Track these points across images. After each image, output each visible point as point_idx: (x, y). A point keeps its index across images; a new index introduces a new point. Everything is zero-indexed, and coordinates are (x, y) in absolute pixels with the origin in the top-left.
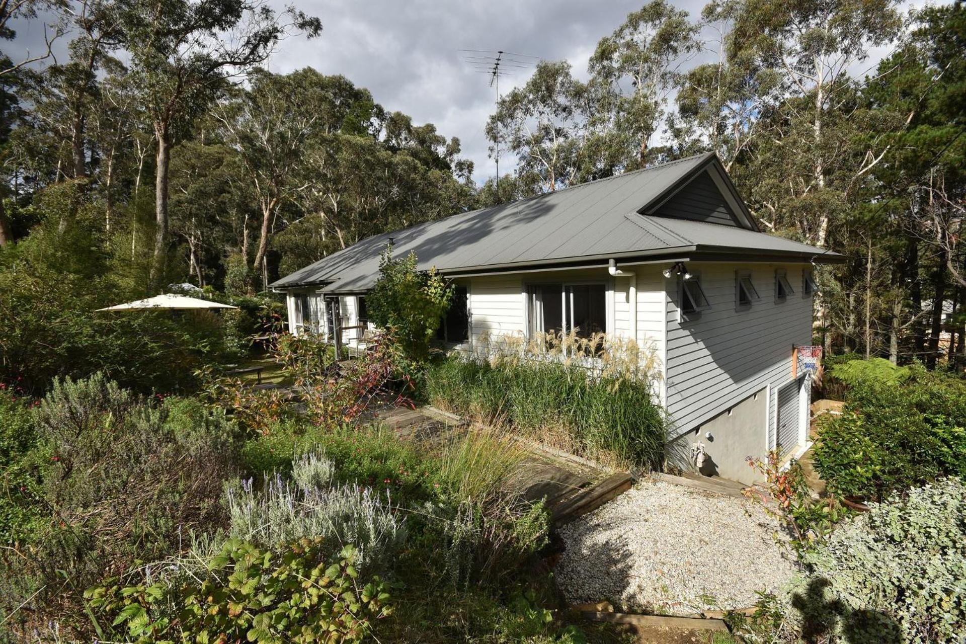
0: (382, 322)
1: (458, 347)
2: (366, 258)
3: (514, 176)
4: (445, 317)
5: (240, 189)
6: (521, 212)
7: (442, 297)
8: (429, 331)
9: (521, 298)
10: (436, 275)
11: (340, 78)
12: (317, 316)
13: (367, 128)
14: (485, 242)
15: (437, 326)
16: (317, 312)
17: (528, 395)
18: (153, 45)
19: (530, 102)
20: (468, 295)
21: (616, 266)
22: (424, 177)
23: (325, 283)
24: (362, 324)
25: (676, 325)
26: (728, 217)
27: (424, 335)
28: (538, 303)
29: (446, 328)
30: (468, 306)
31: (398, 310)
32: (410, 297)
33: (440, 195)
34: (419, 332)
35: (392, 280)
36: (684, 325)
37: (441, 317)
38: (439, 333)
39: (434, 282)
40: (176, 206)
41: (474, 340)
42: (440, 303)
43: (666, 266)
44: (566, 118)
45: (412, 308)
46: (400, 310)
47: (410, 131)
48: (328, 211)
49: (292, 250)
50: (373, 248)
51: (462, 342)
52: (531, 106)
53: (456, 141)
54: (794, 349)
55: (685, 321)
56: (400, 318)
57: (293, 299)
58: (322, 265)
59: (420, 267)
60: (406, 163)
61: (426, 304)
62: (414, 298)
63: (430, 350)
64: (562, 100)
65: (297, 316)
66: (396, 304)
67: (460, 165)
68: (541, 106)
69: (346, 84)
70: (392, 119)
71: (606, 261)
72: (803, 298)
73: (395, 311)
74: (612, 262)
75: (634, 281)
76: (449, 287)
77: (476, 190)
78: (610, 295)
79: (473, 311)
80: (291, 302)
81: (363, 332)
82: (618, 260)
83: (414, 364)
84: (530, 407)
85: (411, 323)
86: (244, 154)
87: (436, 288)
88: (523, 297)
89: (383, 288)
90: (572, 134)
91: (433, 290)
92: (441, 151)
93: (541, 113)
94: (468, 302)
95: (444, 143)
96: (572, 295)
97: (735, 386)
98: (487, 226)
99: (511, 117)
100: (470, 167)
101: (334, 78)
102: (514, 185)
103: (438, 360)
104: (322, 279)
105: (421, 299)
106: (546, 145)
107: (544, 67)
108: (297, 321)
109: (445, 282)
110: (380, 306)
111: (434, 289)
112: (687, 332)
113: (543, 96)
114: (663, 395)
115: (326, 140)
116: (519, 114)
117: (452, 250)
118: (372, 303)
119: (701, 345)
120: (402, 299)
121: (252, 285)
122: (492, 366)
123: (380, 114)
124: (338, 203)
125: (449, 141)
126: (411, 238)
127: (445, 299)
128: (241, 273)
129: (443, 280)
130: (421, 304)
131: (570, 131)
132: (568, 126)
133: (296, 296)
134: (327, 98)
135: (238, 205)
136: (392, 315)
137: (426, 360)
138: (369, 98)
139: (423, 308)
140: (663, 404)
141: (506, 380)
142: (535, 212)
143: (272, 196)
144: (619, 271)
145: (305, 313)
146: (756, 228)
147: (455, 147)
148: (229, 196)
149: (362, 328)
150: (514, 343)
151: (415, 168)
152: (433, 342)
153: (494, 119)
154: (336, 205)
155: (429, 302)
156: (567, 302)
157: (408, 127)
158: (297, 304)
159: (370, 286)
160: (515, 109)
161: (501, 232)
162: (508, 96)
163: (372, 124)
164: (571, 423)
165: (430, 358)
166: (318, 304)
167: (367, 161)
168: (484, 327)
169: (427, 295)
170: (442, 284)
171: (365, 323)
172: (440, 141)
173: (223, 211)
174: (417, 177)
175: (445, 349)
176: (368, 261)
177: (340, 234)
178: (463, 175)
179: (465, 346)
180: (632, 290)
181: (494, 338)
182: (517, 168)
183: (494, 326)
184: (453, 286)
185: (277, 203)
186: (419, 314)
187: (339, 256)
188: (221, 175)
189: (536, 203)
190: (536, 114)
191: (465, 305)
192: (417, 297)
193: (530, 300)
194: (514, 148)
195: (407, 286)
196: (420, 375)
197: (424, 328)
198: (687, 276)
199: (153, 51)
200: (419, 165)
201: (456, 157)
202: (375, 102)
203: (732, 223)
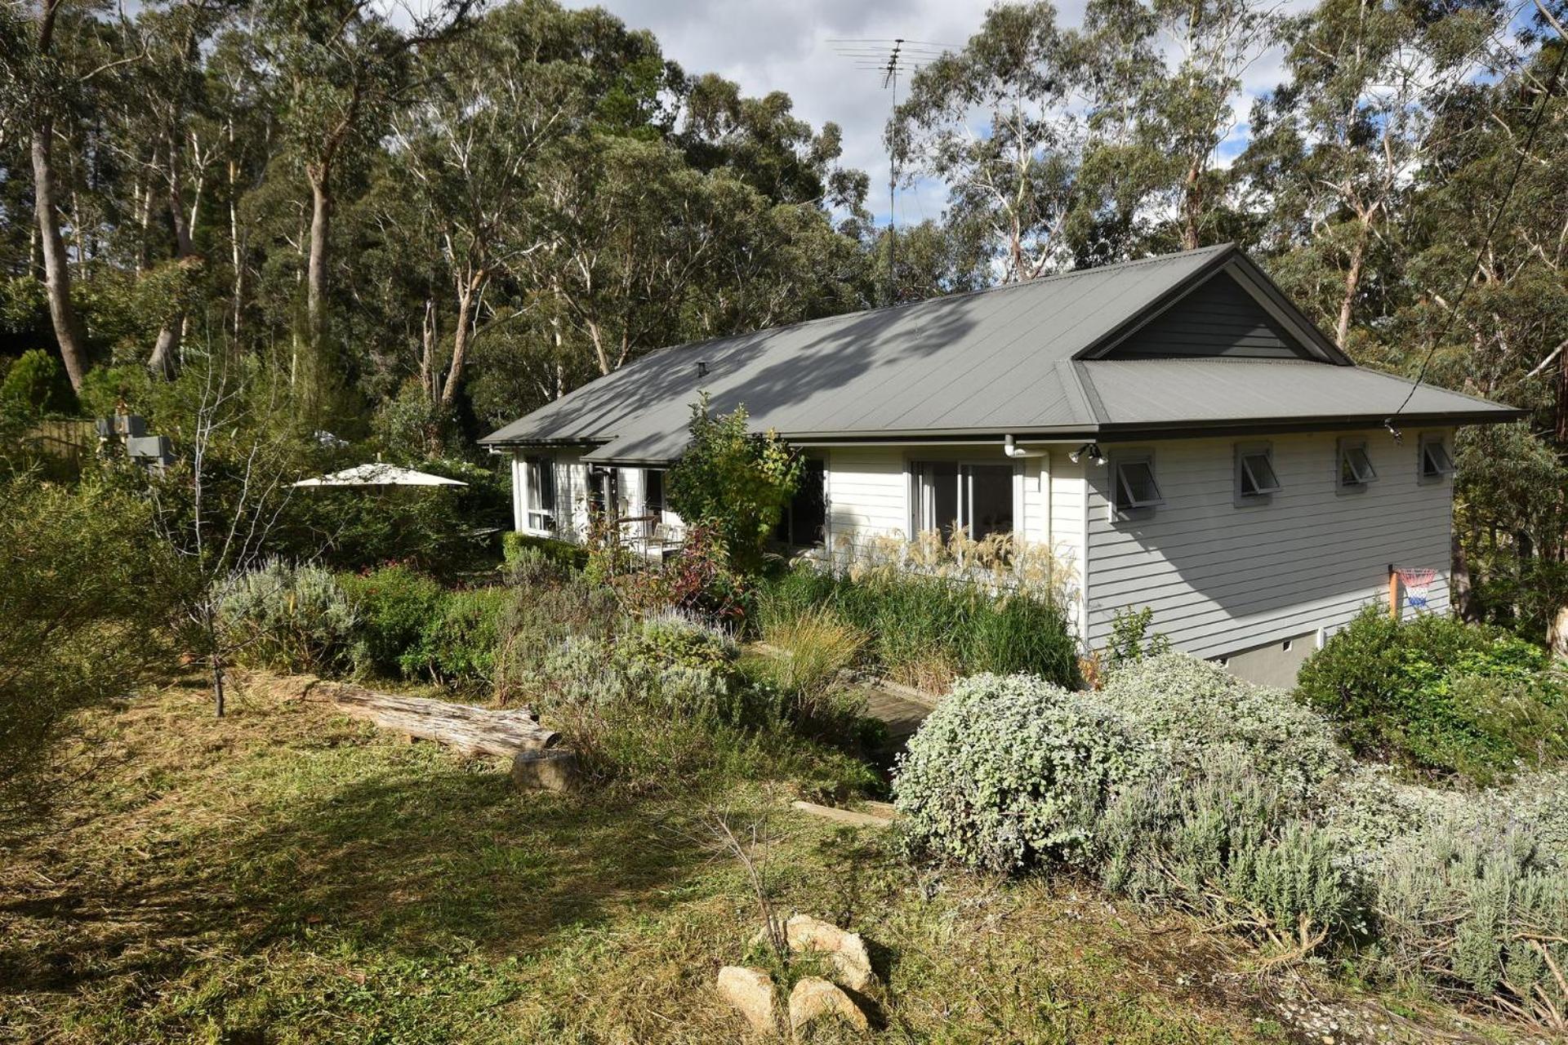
0: (690, 512)
1: (808, 554)
2: (660, 398)
3: (940, 224)
4: (788, 505)
5: (402, 241)
6: (921, 330)
7: (785, 474)
8: (764, 528)
9: (901, 481)
10: (776, 441)
11: (598, 12)
12: (568, 497)
13: (647, 115)
14: (857, 384)
15: (776, 520)
16: (569, 491)
17: (899, 620)
18: (303, 27)
19: (976, 75)
20: (825, 473)
21: (1014, 443)
22: (763, 219)
23: (591, 444)
24: (651, 513)
25: (1107, 524)
26: (1279, 343)
27: (757, 534)
28: (927, 488)
29: (790, 524)
30: (826, 490)
31: (717, 494)
32: (736, 474)
33: (795, 259)
34: (749, 527)
35: (709, 448)
36: (1119, 526)
37: (782, 506)
38: (780, 532)
39: (772, 452)
40: (282, 274)
41: (831, 541)
42: (781, 484)
43: (1071, 448)
44: (1051, 103)
45: (738, 492)
46: (720, 494)
47: (735, 113)
48: (572, 285)
49: (501, 364)
50: (668, 378)
51: (815, 547)
52: (977, 84)
53: (833, 132)
54: (1391, 571)
55: (1122, 521)
56: (720, 508)
57: (523, 466)
58: (577, 404)
59: (754, 426)
60: (729, 192)
61: (759, 486)
62: (742, 476)
63: (765, 555)
64: (1042, 69)
65: (531, 496)
66: (715, 484)
67: (840, 180)
68: (998, 83)
69: (610, 24)
70: (700, 90)
71: (1002, 437)
72: (1419, 485)
73: (713, 496)
74: (1008, 438)
75: (1046, 463)
76: (796, 459)
77: (871, 231)
78: (1017, 480)
79: (832, 498)
80: (520, 472)
81: (654, 526)
82: (1016, 437)
83: (740, 578)
84: (901, 638)
85: (736, 514)
86: (428, 191)
87: (775, 461)
88: (903, 479)
89: (695, 459)
90: (1062, 132)
91: (771, 465)
92: (802, 150)
93: (1000, 95)
94: (825, 482)
95: (808, 136)
96: (970, 478)
97: (1234, 623)
98: (864, 353)
99: (938, 105)
100: (861, 185)
101: (586, 14)
102: (939, 246)
103: (777, 572)
104: (584, 434)
105: (753, 479)
106: (1011, 154)
107: (1003, 15)
108: (531, 506)
109: (789, 454)
110: (690, 487)
111: (772, 463)
112: (1129, 537)
113: (1003, 62)
114: (1082, 622)
115: (575, 152)
116: (954, 100)
117: (803, 397)
118: (677, 481)
119: (1158, 555)
120: (724, 478)
121: (438, 435)
122: (854, 579)
123: (676, 79)
124: (592, 272)
125: (818, 131)
126: (735, 362)
127: (788, 478)
128: (421, 413)
129: (787, 450)
130: (751, 486)
131: (1060, 129)
132: (1053, 118)
133: (530, 460)
134: (579, 78)
135: (396, 271)
136: (709, 502)
137: (758, 573)
138: (654, 53)
139: (755, 493)
140: (1083, 635)
141: (870, 599)
142: (942, 335)
143: (476, 267)
144: (1020, 451)
145: (547, 492)
146: (1337, 358)
147: (830, 145)
148: (378, 252)
149: (652, 518)
150: (891, 548)
151: (745, 204)
152: (769, 546)
153: (903, 113)
154: (587, 276)
155: (764, 484)
156: (965, 488)
157: (733, 105)
158: (530, 474)
159: (673, 453)
160: (946, 91)
161: (885, 369)
162: (929, 68)
163: (659, 106)
164: (952, 657)
165: (764, 569)
166: (573, 477)
167: (652, 193)
168: (847, 522)
169: (762, 471)
170: (785, 456)
171: (657, 511)
172: (800, 132)
173: (364, 280)
174: (751, 220)
175: (788, 557)
176: (663, 404)
177: (595, 333)
178: (845, 200)
179: (818, 552)
180: (1045, 475)
181: (861, 541)
182: (947, 207)
183: (863, 521)
184: (803, 458)
185: (483, 279)
186: (750, 501)
187: (607, 387)
188: (365, 213)
189: (951, 313)
190: (989, 99)
191: (821, 488)
192: (747, 474)
193: (915, 484)
194: (942, 169)
195: (732, 458)
196: (748, 595)
197: (756, 522)
198: (1101, 462)
199: (306, 40)
200: (753, 197)
201: (831, 165)
202: (666, 58)
203: (1289, 353)
